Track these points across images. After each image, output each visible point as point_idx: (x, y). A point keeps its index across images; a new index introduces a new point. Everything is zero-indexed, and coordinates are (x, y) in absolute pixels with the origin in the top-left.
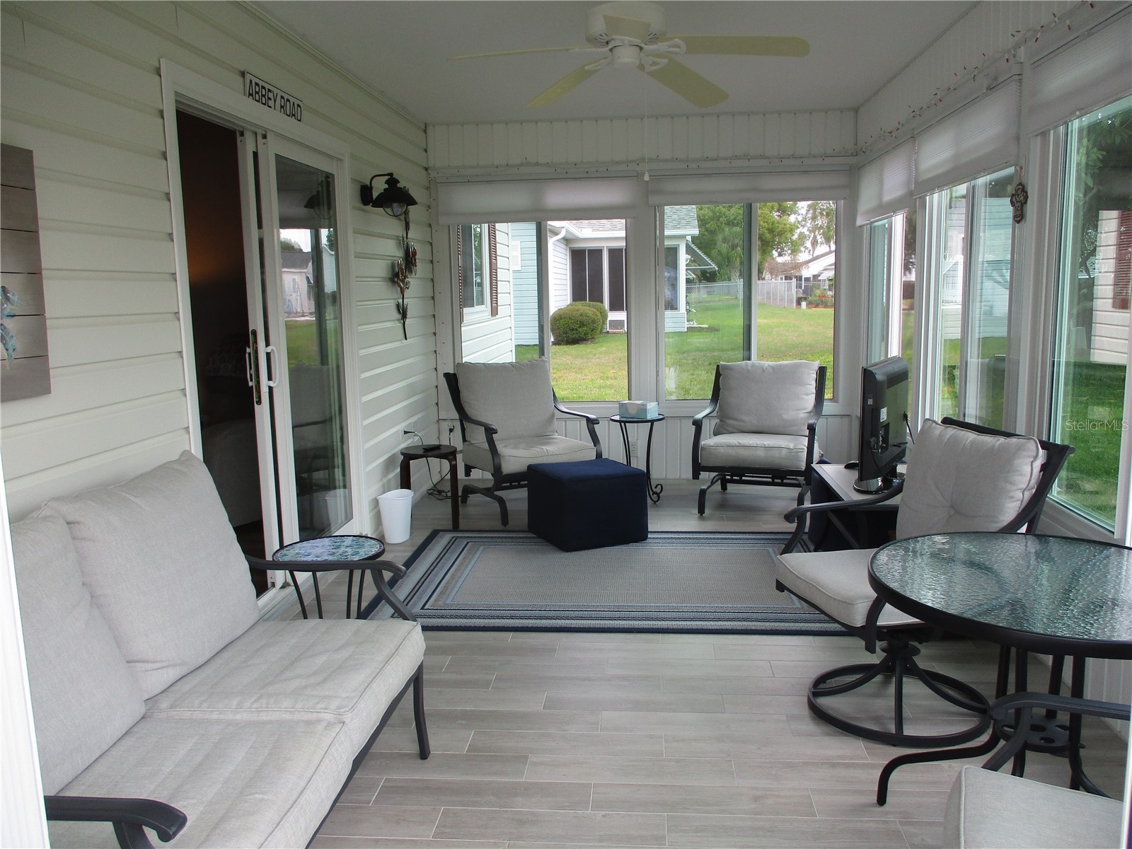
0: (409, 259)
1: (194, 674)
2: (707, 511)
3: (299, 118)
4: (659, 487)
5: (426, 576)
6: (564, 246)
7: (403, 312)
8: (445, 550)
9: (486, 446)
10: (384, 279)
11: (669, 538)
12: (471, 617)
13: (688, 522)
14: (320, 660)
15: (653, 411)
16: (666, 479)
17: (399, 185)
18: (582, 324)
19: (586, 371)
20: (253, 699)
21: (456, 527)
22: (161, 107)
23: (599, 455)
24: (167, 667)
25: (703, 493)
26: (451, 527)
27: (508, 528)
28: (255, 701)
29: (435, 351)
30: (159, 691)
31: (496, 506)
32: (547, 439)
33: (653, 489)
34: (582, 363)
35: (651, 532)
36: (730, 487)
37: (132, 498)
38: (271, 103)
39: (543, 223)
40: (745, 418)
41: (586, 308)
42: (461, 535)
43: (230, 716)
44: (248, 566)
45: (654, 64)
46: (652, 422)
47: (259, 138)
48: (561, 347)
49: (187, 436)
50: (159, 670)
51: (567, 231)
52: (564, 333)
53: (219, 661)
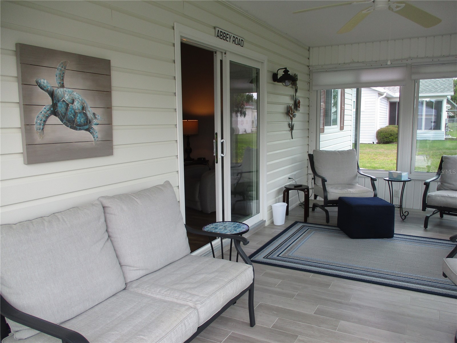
0: (297, 105)
1: (152, 274)
2: (428, 227)
3: (242, 45)
4: (407, 213)
5: (285, 241)
6: (386, 101)
7: (291, 127)
8: (297, 231)
9: (322, 187)
10: (283, 113)
11: (405, 238)
12: (297, 263)
13: (418, 231)
14: (201, 277)
15: (405, 176)
16: (412, 209)
17: (289, 73)
18: (391, 135)
19: (389, 156)
20: (166, 290)
21: (305, 221)
22: (174, 42)
23: (375, 195)
24: (139, 270)
25: (427, 218)
26: (303, 221)
27: (329, 224)
28: (165, 291)
29: (308, 144)
30: (135, 279)
31: (324, 213)
32: (352, 186)
33: (404, 212)
34: (388, 152)
35: (395, 234)
36: (445, 216)
37: (135, 199)
38: (228, 39)
39: (359, 89)
40: (454, 183)
41: (394, 128)
42: (306, 225)
43: (154, 296)
44: (186, 231)
45: (397, 7)
46: (405, 182)
47: (223, 54)
48: (380, 145)
49: (177, 175)
50: (136, 271)
51: (387, 94)
52: (382, 139)
53: (165, 269)
